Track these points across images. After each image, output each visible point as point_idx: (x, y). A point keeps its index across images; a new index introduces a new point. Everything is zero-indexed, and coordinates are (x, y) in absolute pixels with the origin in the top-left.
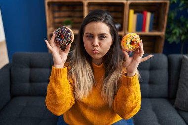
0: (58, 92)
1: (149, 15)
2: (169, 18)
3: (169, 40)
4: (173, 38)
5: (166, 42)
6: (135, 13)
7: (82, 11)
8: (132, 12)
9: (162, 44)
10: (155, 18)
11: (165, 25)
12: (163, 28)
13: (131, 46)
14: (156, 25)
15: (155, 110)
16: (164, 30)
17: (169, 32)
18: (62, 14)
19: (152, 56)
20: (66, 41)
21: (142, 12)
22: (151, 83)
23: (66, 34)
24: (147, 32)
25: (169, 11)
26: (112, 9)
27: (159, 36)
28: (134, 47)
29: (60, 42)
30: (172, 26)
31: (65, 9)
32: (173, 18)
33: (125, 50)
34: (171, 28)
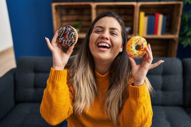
0: (54, 97)
1: (161, 18)
2: (183, 21)
3: (183, 43)
4: (187, 41)
5: (180, 45)
6: (146, 15)
7: (90, 14)
8: (142, 14)
9: (176, 47)
10: (167, 20)
11: (179, 28)
12: (176, 30)
13: (138, 51)
14: (168, 28)
15: (169, 119)
16: (178, 32)
17: (183, 35)
18: (70, 18)
19: (162, 61)
20: (69, 41)
21: (154, 15)
22: (164, 89)
23: (70, 33)
24: (159, 35)
25: (183, 13)
26: (122, 11)
27: (172, 40)
28: (141, 52)
29: (62, 42)
30: (186, 28)
31: (73, 12)
32: (187, 20)
33: (131, 56)
34: (185, 31)
